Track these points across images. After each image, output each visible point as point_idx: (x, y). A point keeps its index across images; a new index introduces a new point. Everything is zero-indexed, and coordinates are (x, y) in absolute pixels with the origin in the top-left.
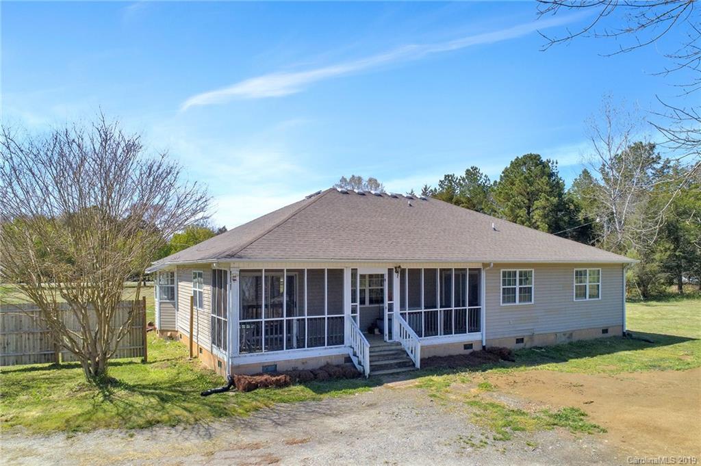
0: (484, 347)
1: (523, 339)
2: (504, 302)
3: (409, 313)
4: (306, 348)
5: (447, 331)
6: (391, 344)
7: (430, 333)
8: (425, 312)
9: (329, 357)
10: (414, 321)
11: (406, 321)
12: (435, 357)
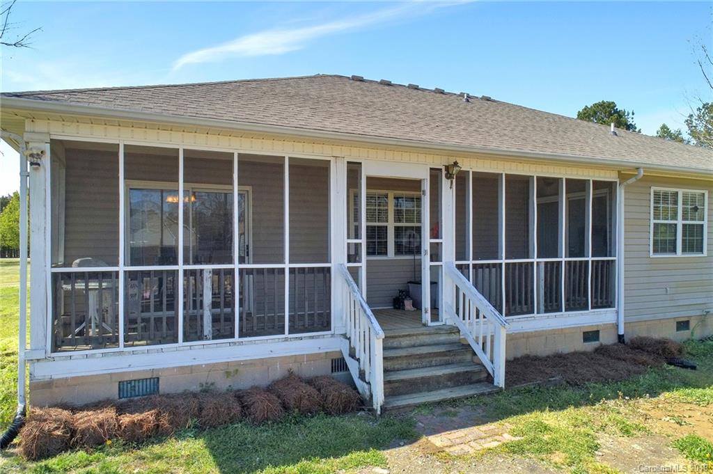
0: (620, 338)
1: (688, 322)
2: (655, 251)
3: (475, 266)
4: (237, 338)
5: (552, 305)
6: (438, 331)
7: (518, 309)
8: (506, 264)
9: (296, 358)
10: (485, 281)
11: (469, 280)
12: (527, 357)
